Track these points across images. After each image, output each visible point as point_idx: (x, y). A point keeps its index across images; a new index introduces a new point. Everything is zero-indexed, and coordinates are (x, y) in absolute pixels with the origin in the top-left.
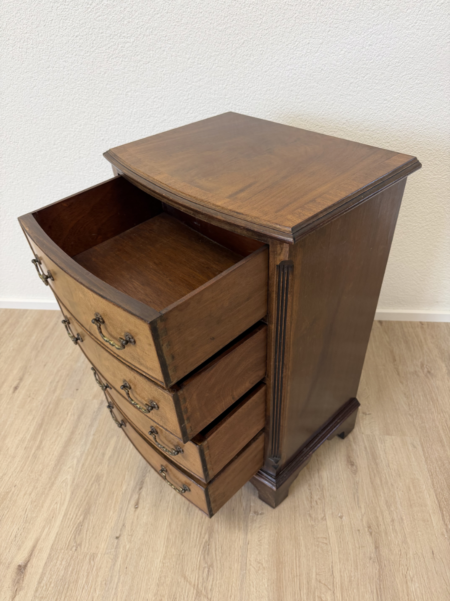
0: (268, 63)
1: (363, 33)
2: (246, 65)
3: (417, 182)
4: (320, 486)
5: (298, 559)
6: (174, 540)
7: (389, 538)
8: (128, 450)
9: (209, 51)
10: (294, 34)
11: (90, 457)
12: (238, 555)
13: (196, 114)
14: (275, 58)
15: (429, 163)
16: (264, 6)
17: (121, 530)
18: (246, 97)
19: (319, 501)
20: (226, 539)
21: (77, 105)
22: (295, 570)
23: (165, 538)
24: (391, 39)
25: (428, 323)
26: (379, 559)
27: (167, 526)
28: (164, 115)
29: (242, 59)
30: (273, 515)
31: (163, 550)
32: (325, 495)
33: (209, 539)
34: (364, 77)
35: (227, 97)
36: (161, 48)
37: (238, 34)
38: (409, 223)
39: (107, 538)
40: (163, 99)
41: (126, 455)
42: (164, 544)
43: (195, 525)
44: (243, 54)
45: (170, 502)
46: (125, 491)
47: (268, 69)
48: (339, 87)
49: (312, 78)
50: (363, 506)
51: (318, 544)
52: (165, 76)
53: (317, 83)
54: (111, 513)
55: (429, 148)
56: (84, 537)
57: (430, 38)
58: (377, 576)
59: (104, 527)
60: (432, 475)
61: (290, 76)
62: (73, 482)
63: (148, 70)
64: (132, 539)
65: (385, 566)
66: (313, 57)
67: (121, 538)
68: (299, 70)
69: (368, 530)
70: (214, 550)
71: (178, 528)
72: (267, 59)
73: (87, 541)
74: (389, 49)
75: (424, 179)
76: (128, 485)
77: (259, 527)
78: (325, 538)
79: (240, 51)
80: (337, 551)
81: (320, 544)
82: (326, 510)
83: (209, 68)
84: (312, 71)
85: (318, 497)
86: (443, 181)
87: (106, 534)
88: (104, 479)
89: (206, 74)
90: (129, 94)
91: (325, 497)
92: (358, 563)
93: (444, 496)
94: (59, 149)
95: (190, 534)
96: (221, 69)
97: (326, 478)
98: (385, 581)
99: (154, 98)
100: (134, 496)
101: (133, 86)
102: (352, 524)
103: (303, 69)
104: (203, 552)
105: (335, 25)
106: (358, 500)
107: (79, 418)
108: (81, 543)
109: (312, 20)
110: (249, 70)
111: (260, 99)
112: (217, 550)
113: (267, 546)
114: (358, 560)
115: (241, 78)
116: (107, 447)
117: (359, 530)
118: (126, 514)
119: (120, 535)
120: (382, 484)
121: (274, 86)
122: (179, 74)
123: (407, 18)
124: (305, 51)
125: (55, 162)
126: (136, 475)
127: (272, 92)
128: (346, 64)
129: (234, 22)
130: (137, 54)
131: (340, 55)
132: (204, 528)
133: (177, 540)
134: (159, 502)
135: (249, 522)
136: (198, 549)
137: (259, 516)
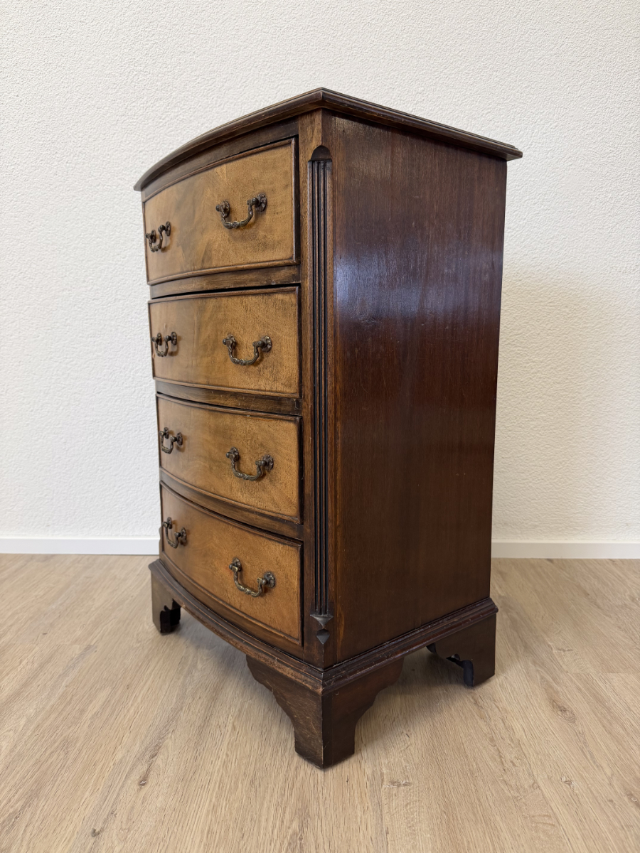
3: (564, 334)
4: (512, 741)
6: (222, 833)
11: (53, 716)
15: (575, 307)
17: (105, 821)
19: (517, 762)
20: (338, 827)
21: (126, 231)
23: (202, 832)
25: (622, 561)
27: (208, 811)
30: (431, 785)
32: (526, 752)
33: (301, 829)
38: (565, 393)
39: (73, 835)
41: (128, 711)
42: (201, 841)
43: (269, 808)
45: (216, 774)
46: (121, 761)
50: (604, 765)
51: (536, 827)
54: (87, 794)
55: (572, 288)
56: (20, 836)
59: (68, 818)
62: (12, 751)
64: (129, 836)
67: (105, 835)
69: (630, 799)
70: (313, 847)
71: (231, 814)
73: (25, 843)
75: (573, 329)
76: (128, 751)
77: (406, 805)
78: (547, 816)
80: (579, 836)
81: (540, 825)
82: (535, 774)
85: (513, 756)
86: (597, 331)
87: (71, 828)
88: (78, 745)
91: (528, 756)
94: (89, 288)
95: (260, 821)
97: (521, 729)
100: (140, 766)
102: (594, 792)
106: (592, 757)
107: (42, 666)
108: (10, 847)
112: (321, 847)
113: (429, 835)
116: (91, 701)
117: (611, 801)
118: (118, 795)
119: (102, 830)
120: (628, 734)
125: (80, 306)
126: (146, 737)
132: (288, 811)
133: (231, 834)
134: (191, 774)
135: (383, 798)
136: (278, 846)
137: (402, 788)
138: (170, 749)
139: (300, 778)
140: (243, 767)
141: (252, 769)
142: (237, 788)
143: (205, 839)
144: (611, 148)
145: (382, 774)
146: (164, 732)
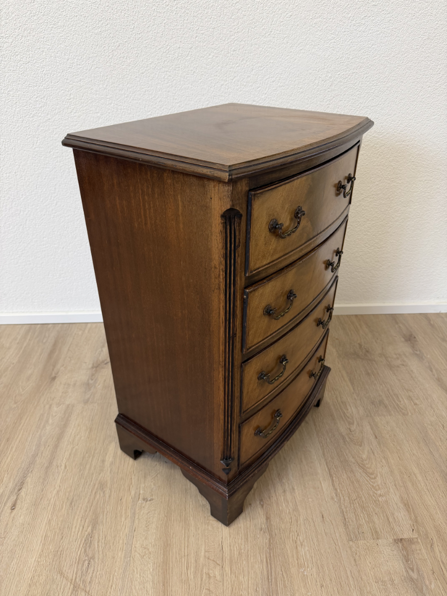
0: (144, 65)
1: (227, 39)
2: (124, 67)
5: (186, 539)
6: (52, 537)
7: (281, 508)
8: (10, 453)
9: (87, 52)
10: (165, 39)
12: (123, 543)
13: (80, 113)
14: (150, 60)
16: (134, 13)
18: (127, 97)
20: (111, 529)
22: (183, 550)
23: (42, 536)
24: (252, 45)
26: (269, 529)
27: (46, 524)
28: (48, 114)
29: (119, 61)
30: (163, 500)
31: (39, 548)
33: (92, 531)
34: (233, 80)
35: (108, 97)
36: (39, 49)
37: (113, 37)
40: (45, 99)
41: (7, 458)
42: (41, 542)
43: (78, 520)
44: (120, 57)
45: (52, 499)
47: (144, 70)
48: (211, 89)
49: (186, 80)
51: (209, 523)
52: (46, 76)
53: (191, 85)
57: (285, 46)
58: (267, 546)
60: (323, 446)
61: (166, 77)
63: (28, 70)
65: (275, 534)
66: (184, 61)
68: (173, 72)
70: (97, 541)
71: (58, 524)
72: (143, 61)
74: (252, 54)
76: (6, 487)
77: (148, 513)
79: (116, 53)
83: (88, 69)
84: (185, 74)
89: (86, 75)
90: (11, 93)
92: (249, 535)
93: (334, 463)
95: (72, 528)
96: (100, 70)
98: (275, 549)
99: (36, 98)
100: (12, 497)
101: (15, 86)
103: (177, 72)
104: (84, 545)
105: (202, 32)
109: (180, 26)
110: (126, 72)
111: (140, 99)
112: (100, 541)
113: (155, 531)
114: (249, 533)
115: (120, 79)
121: (151, 87)
122: (60, 74)
123: (263, 27)
124: (177, 55)
126: (16, 476)
127: (151, 93)
128: (215, 67)
129: (108, 26)
130: (17, 54)
131: (209, 59)
132: (87, 521)
133: (56, 537)
134: (39, 501)
135: (137, 510)
136: (79, 543)
137: (148, 502)
138: (29, 484)
139: (96, 499)
140: (67, 494)
141: (72, 495)
142: (62, 508)
143: (43, 541)
145: (139, 494)
146: (26, 472)
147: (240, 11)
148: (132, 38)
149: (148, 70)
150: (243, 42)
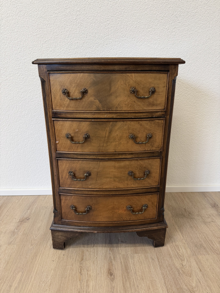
0: (59, 52)
1: (102, 39)
2: (48, 52)
9: (29, 45)
10: (70, 38)
13: (24, 76)
14: (62, 49)
16: (54, 25)
24: (116, 42)
28: (7, 77)
36: (4, 43)
37: (43, 37)
40: (6, 68)
44: (46, 47)
47: (59, 54)
52: (7, 56)
57: (133, 42)
66: (80, 49)
68: (74, 55)
72: (58, 49)
74: (116, 46)
79: (44, 45)
83: (29, 53)
89: (28, 56)
96: (36, 54)
103: (76, 55)
109: (78, 32)
122: (14, 56)
123: (122, 33)
124: (76, 46)
128: (96, 53)
129: (40, 32)
131: (93, 48)
144: (158, 37)
147: (109, 25)
148: (53, 38)
149: (61, 54)
150: (111, 40)
